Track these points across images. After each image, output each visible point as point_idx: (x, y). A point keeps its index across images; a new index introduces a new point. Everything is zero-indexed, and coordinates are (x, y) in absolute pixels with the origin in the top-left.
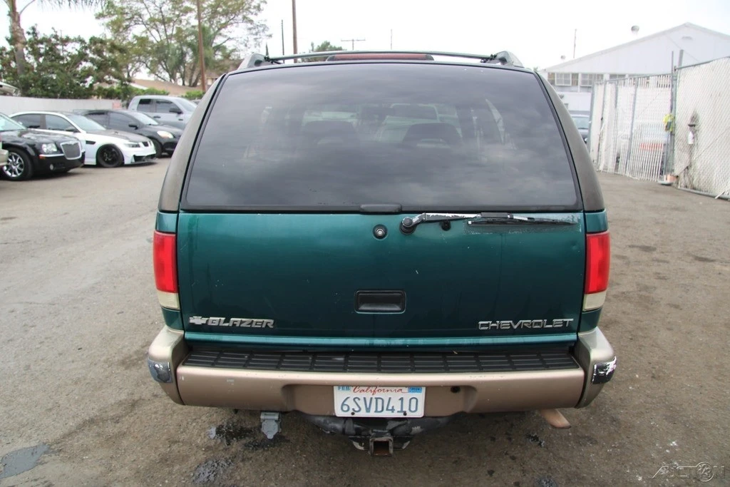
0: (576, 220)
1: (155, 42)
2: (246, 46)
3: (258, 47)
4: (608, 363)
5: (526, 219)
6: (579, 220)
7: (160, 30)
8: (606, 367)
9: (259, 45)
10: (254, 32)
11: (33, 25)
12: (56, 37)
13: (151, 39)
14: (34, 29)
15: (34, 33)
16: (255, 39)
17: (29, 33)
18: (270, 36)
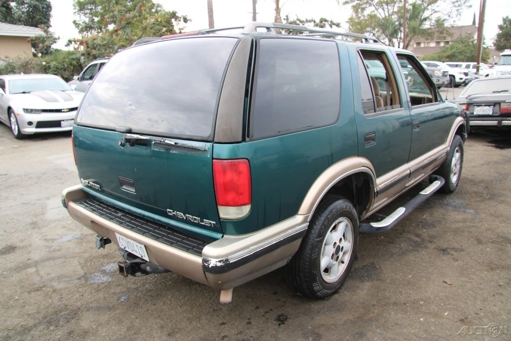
0: (207, 149)
1: (381, 18)
2: (449, 16)
3: (458, 16)
4: (210, 259)
5: (173, 143)
6: (209, 148)
7: (385, 9)
8: (208, 261)
9: (460, 15)
10: (457, 4)
11: (287, 14)
12: (298, 20)
13: (378, 15)
14: (287, 16)
15: (287, 19)
16: (458, 10)
17: (284, 19)
18: (471, 6)
